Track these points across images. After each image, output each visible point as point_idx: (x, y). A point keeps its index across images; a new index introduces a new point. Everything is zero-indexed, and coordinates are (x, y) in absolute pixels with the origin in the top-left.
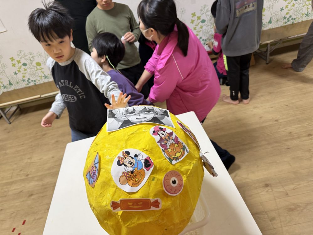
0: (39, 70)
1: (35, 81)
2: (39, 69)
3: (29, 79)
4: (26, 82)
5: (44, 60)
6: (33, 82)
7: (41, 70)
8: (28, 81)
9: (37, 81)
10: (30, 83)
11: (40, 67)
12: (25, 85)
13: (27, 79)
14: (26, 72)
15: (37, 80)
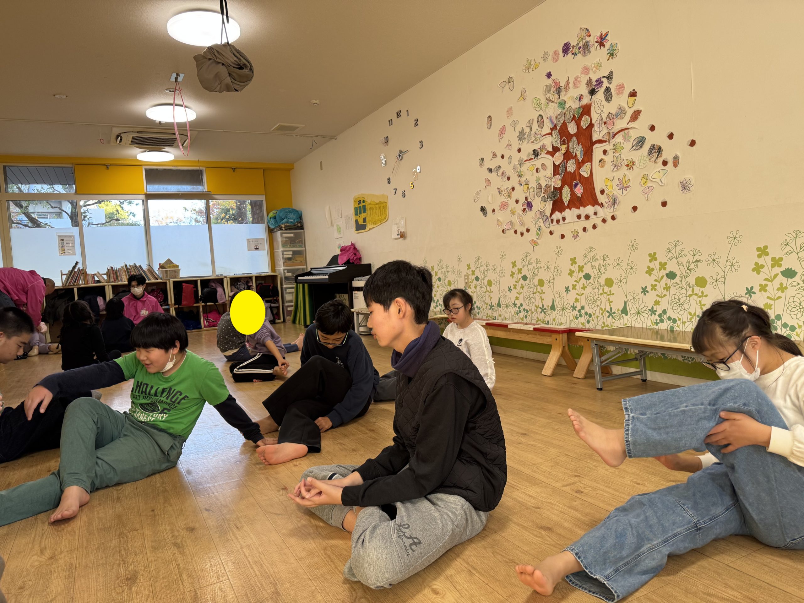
0: (695, 297)
1: (675, 321)
2: (696, 294)
3: (665, 312)
4: (657, 317)
5: (717, 274)
6: (669, 322)
7: (699, 299)
8: (660, 315)
9: (678, 322)
10: (662, 321)
11: (702, 289)
12: (649, 323)
13: (659, 311)
14: (667, 293)
15: (680, 319)
